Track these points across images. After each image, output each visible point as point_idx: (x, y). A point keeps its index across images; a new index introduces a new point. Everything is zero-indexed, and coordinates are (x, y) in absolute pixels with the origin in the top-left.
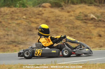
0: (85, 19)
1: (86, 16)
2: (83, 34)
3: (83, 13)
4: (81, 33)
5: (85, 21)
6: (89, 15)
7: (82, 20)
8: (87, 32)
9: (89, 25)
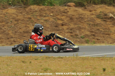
0: (105, 18)
1: (106, 15)
2: (103, 31)
3: (103, 12)
4: (101, 29)
5: (104, 19)
6: (108, 14)
7: (102, 18)
8: (106, 29)
9: (108, 23)
